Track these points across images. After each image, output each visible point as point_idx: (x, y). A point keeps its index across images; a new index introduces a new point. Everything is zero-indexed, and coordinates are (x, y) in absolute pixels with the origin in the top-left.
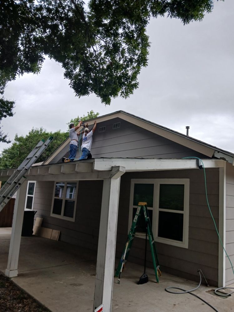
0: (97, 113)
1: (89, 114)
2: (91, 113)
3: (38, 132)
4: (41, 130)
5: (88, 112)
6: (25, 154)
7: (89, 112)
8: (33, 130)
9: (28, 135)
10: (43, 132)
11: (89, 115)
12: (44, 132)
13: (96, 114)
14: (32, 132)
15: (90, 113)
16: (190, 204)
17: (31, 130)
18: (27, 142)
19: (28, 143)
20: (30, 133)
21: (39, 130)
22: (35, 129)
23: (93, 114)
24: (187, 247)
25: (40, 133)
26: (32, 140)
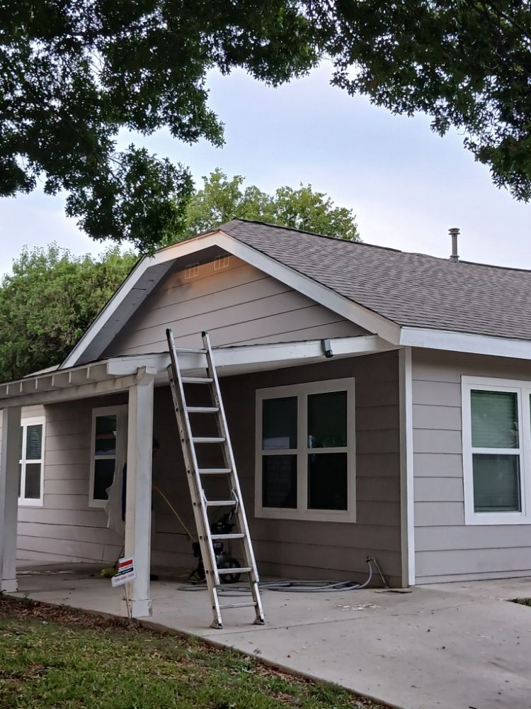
0: (235, 178)
1: (209, 182)
2: (216, 177)
3: (43, 260)
4: (53, 252)
5: (204, 178)
6: (8, 341)
7: (209, 177)
8: (25, 257)
9: (12, 275)
10: (59, 258)
11: (207, 185)
12: (65, 258)
13: (230, 180)
14: (23, 263)
15: (212, 181)
16: (357, 431)
17: (19, 257)
18: (8, 302)
19: (13, 307)
20: (16, 269)
21: (46, 253)
22: (30, 251)
23: (221, 181)
24: (355, 522)
25: (48, 264)
26: (25, 295)
